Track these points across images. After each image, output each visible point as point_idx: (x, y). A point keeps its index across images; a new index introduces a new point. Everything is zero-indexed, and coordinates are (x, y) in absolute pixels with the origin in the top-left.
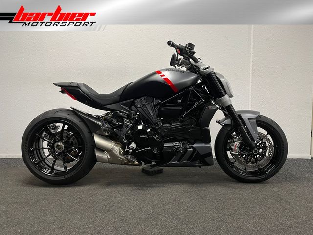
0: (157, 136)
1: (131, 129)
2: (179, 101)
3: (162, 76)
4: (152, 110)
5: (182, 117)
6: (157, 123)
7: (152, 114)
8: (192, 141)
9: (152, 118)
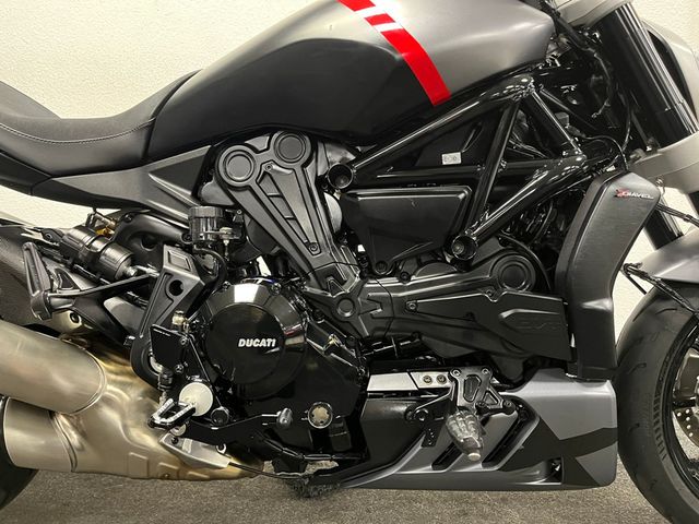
0: (333, 340)
1: (197, 301)
2: (452, 159)
3: (374, 20)
4: (309, 200)
5: (466, 241)
6: (334, 273)
7: (306, 224)
8: (514, 368)
9: (308, 245)
